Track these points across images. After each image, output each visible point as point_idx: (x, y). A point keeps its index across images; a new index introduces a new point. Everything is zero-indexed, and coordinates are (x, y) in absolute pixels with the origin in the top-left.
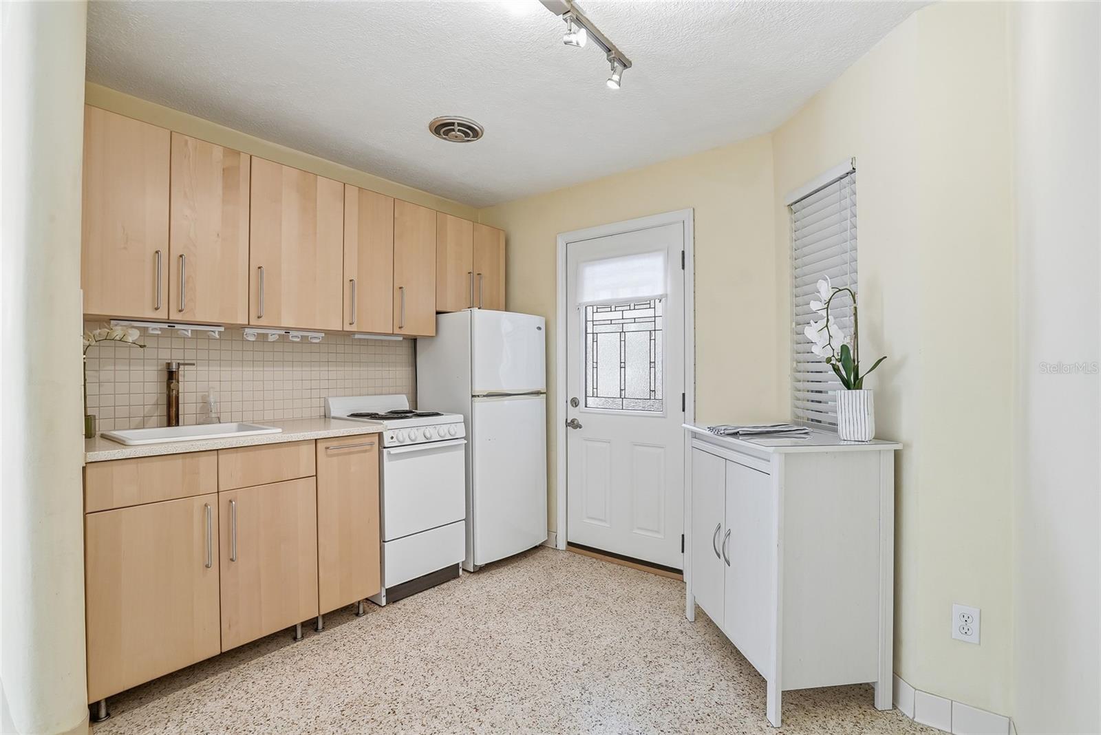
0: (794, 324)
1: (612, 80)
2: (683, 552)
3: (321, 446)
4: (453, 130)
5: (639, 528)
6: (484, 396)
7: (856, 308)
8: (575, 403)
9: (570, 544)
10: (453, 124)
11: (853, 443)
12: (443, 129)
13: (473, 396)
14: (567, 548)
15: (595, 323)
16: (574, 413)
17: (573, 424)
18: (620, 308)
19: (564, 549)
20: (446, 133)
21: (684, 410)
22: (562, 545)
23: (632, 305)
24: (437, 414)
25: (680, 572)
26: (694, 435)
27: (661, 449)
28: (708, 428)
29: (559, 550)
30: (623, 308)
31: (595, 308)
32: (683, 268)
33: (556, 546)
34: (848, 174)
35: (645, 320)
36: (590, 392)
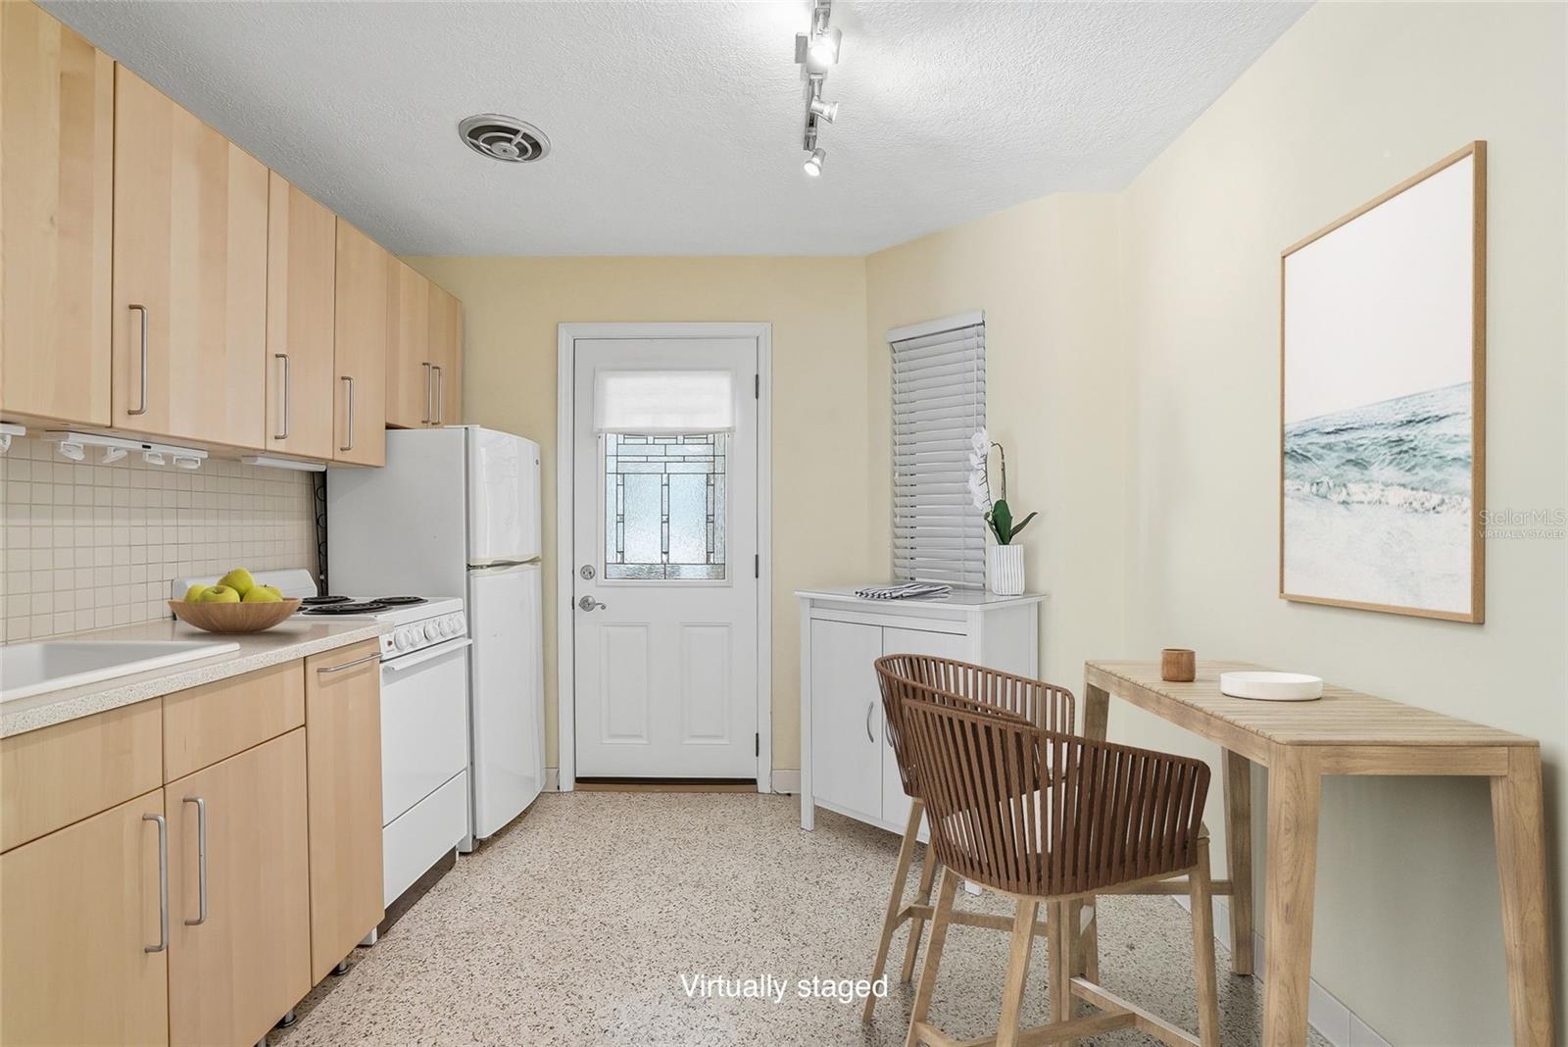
0: (897, 474)
1: (813, 163)
2: (757, 755)
3: (312, 667)
4: (510, 141)
5: (692, 737)
6: (488, 566)
7: (1003, 464)
8: (588, 573)
9: (579, 780)
10: (515, 132)
11: (1010, 598)
12: (485, 134)
13: (469, 567)
14: (575, 787)
15: (620, 459)
16: (585, 588)
17: (587, 604)
18: (662, 441)
19: (571, 788)
20: (490, 141)
21: (757, 577)
22: (567, 784)
23: (680, 438)
24: (417, 601)
25: (753, 782)
26: (813, 603)
27: (725, 628)
28: (857, 593)
29: (563, 793)
30: (666, 441)
31: (621, 437)
32: (757, 397)
33: (558, 788)
34: (974, 325)
35: (699, 459)
36: (612, 557)
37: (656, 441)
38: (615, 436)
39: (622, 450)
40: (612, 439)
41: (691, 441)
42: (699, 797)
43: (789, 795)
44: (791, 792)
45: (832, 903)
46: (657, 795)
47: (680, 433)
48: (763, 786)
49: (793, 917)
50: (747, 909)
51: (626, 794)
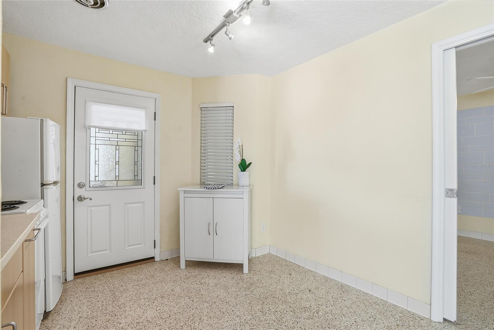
0: (202, 150)
1: (212, 48)
2: (155, 248)
5: (129, 246)
8: (81, 186)
9: (76, 274)
13: (43, 185)
14: (74, 278)
15: (97, 138)
16: (79, 192)
17: (81, 199)
18: (116, 133)
19: (72, 278)
21: (154, 184)
22: (70, 277)
23: (124, 132)
25: (153, 258)
26: (185, 192)
27: (142, 204)
28: (204, 188)
29: (68, 282)
30: (119, 133)
31: (97, 130)
32: (155, 120)
33: (66, 280)
34: (230, 107)
35: (130, 140)
36: (92, 178)
37: (114, 132)
38: (95, 129)
39: (98, 135)
40: (93, 130)
41: (128, 134)
42: (134, 268)
43: (167, 260)
44: (168, 258)
45: (211, 288)
46: (115, 271)
47: (124, 130)
48: (157, 259)
49: (203, 296)
50: (186, 299)
51: (100, 274)
